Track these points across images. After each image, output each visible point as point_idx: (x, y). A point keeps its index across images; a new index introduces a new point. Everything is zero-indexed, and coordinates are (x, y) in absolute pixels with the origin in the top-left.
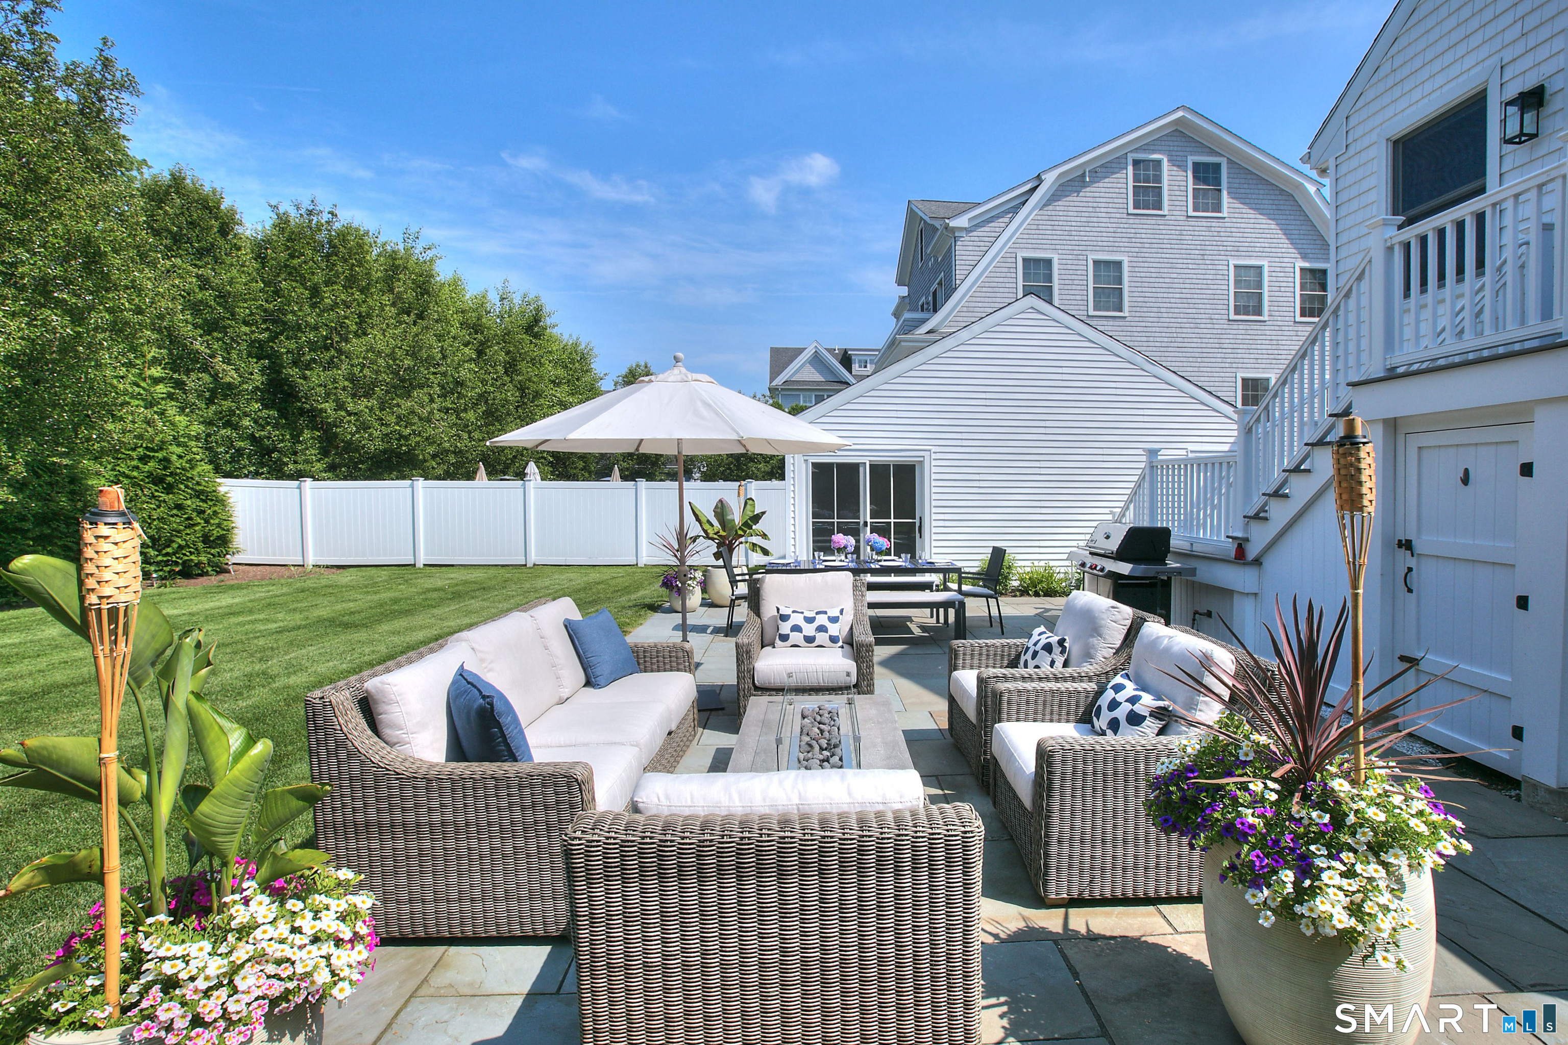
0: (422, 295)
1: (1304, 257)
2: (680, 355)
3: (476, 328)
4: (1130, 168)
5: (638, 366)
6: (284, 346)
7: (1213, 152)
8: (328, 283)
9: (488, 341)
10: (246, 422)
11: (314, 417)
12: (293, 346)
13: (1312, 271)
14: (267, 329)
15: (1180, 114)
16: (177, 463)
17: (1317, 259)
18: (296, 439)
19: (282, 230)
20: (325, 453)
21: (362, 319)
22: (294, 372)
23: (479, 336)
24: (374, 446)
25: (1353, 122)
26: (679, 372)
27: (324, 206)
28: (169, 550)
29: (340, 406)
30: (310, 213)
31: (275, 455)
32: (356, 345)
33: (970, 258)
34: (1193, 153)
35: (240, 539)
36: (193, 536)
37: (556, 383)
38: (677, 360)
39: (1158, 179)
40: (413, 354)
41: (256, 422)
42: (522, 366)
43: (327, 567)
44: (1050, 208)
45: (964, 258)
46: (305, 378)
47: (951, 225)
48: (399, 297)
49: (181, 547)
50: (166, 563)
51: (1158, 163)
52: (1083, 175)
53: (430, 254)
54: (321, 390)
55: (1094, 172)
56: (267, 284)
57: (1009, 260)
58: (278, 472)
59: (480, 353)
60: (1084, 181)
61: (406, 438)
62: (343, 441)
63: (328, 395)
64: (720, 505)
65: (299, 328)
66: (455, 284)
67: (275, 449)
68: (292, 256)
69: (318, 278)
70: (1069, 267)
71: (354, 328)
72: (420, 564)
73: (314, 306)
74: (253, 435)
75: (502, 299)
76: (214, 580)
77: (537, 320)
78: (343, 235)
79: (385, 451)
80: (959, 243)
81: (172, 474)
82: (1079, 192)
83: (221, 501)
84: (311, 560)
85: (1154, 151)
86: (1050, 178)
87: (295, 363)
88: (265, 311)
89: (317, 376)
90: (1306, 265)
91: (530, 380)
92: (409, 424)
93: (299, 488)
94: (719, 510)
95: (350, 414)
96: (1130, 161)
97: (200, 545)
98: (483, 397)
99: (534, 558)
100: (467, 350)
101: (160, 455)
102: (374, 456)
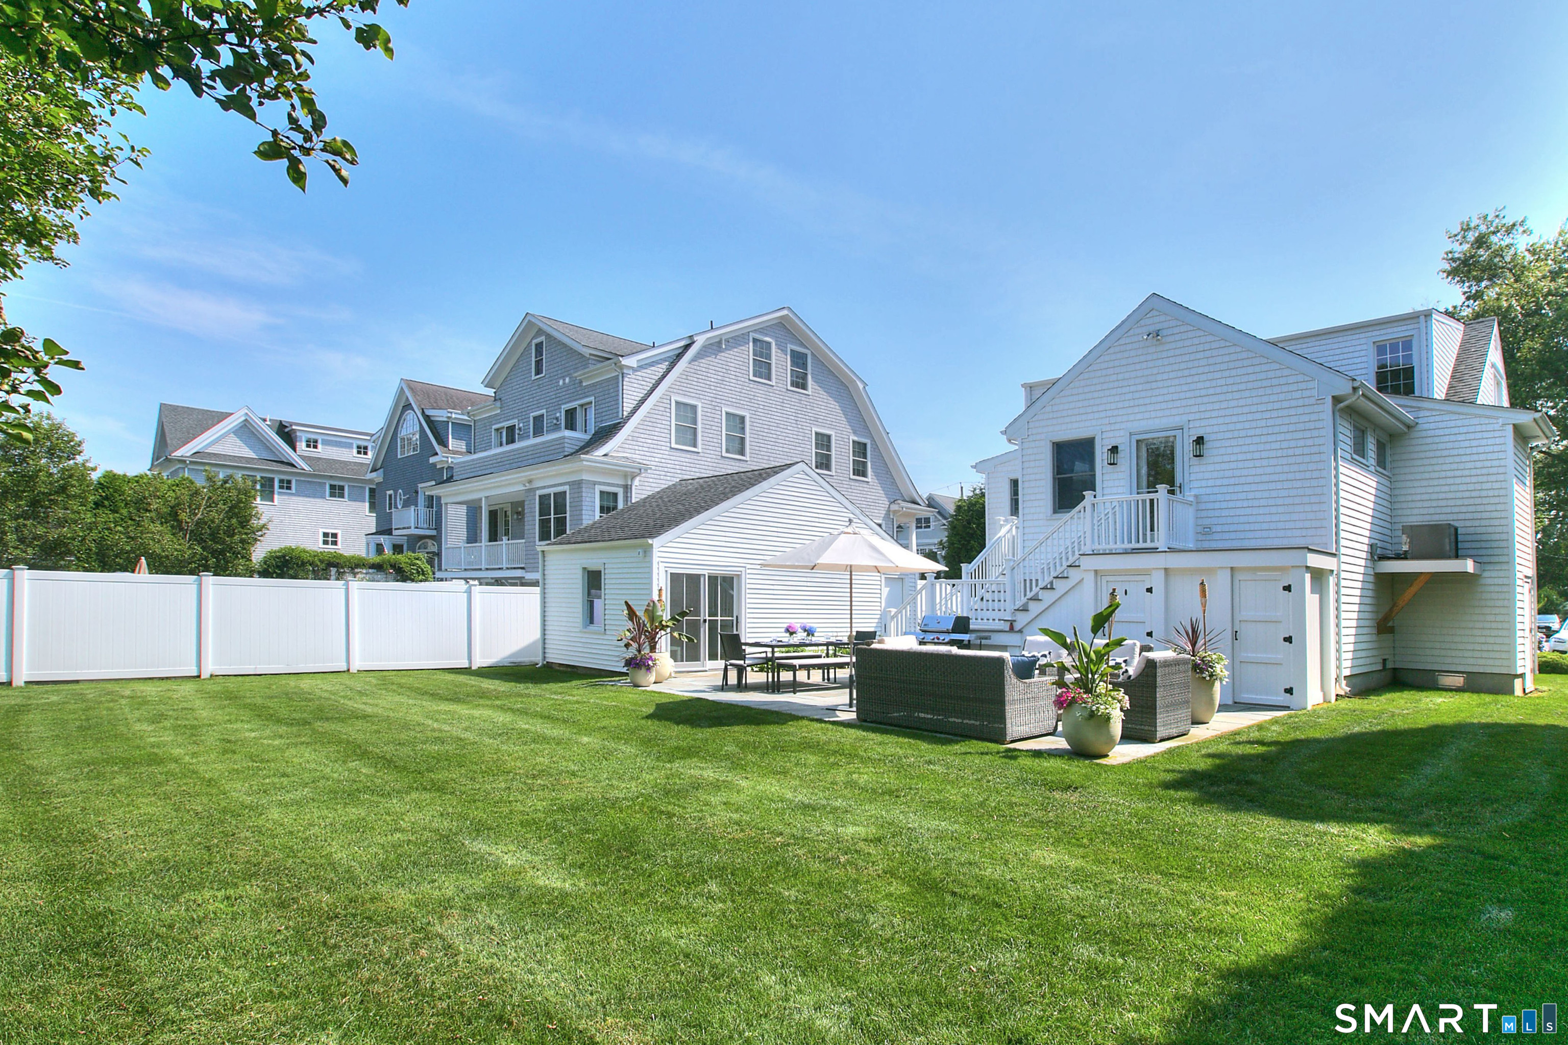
1: (855, 433)
4: (751, 344)
7: (802, 345)
13: (859, 443)
15: (785, 312)
17: (862, 436)
25: (1031, 425)
33: (635, 394)
34: (792, 343)
39: (769, 356)
44: (696, 363)
45: (630, 393)
47: (623, 363)
51: (769, 344)
52: (720, 342)
55: (727, 341)
57: (665, 401)
60: (721, 347)
70: (709, 414)
80: (626, 379)
82: (716, 355)
85: (766, 335)
86: (700, 341)
90: (856, 439)
96: (751, 339)
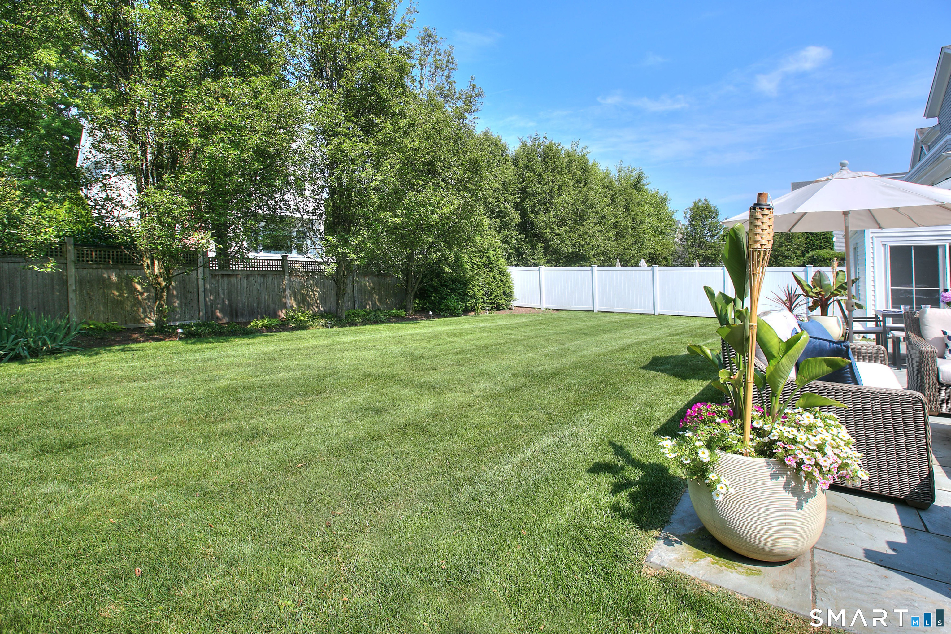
0: (584, 172)
2: (846, 162)
3: (609, 187)
5: (700, 200)
6: (528, 203)
8: (545, 172)
9: (616, 194)
10: (513, 241)
11: (540, 237)
12: (532, 203)
14: (520, 197)
16: (493, 258)
18: (533, 248)
19: (524, 150)
20: (545, 254)
21: (560, 188)
22: (532, 215)
23: (611, 192)
24: (568, 250)
26: (845, 173)
27: (541, 135)
28: (492, 297)
29: (552, 231)
30: (535, 139)
31: (524, 256)
32: (558, 200)
35: (517, 293)
36: (499, 292)
37: (649, 215)
38: (842, 165)
40: (584, 203)
41: (516, 240)
42: (632, 207)
43: (553, 310)
46: (536, 218)
48: (574, 175)
49: (496, 296)
50: (491, 303)
53: (584, 151)
54: (543, 224)
56: (519, 175)
58: (526, 264)
59: (613, 200)
61: (583, 246)
62: (553, 248)
63: (546, 226)
64: (818, 274)
65: (533, 195)
66: (595, 165)
67: (524, 253)
68: (529, 161)
69: (540, 170)
71: (557, 192)
72: (596, 311)
73: (539, 183)
74: (515, 247)
75: (619, 172)
76: (509, 312)
77: (639, 181)
78: (550, 147)
79: (573, 253)
81: (491, 264)
83: (508, 276)
84: (544, 306)
87: (532, 212)
88: (519, 188)
89: (542, 217)
91: (636, 214)
92: (584, 239)
93: (539, 270)
94: (817, 278)
95: (557, 235)
97: (502, 296)
98: (615, 225)
99: (658, 311)
100: (605, 200)
101: (487, 255)
102: (567, 256)
